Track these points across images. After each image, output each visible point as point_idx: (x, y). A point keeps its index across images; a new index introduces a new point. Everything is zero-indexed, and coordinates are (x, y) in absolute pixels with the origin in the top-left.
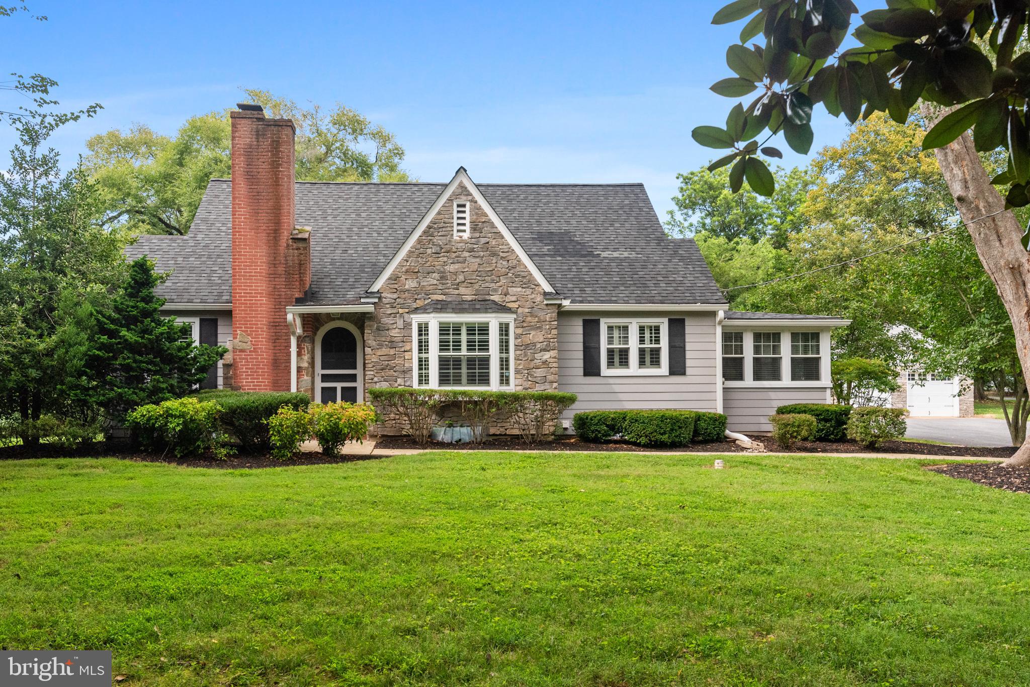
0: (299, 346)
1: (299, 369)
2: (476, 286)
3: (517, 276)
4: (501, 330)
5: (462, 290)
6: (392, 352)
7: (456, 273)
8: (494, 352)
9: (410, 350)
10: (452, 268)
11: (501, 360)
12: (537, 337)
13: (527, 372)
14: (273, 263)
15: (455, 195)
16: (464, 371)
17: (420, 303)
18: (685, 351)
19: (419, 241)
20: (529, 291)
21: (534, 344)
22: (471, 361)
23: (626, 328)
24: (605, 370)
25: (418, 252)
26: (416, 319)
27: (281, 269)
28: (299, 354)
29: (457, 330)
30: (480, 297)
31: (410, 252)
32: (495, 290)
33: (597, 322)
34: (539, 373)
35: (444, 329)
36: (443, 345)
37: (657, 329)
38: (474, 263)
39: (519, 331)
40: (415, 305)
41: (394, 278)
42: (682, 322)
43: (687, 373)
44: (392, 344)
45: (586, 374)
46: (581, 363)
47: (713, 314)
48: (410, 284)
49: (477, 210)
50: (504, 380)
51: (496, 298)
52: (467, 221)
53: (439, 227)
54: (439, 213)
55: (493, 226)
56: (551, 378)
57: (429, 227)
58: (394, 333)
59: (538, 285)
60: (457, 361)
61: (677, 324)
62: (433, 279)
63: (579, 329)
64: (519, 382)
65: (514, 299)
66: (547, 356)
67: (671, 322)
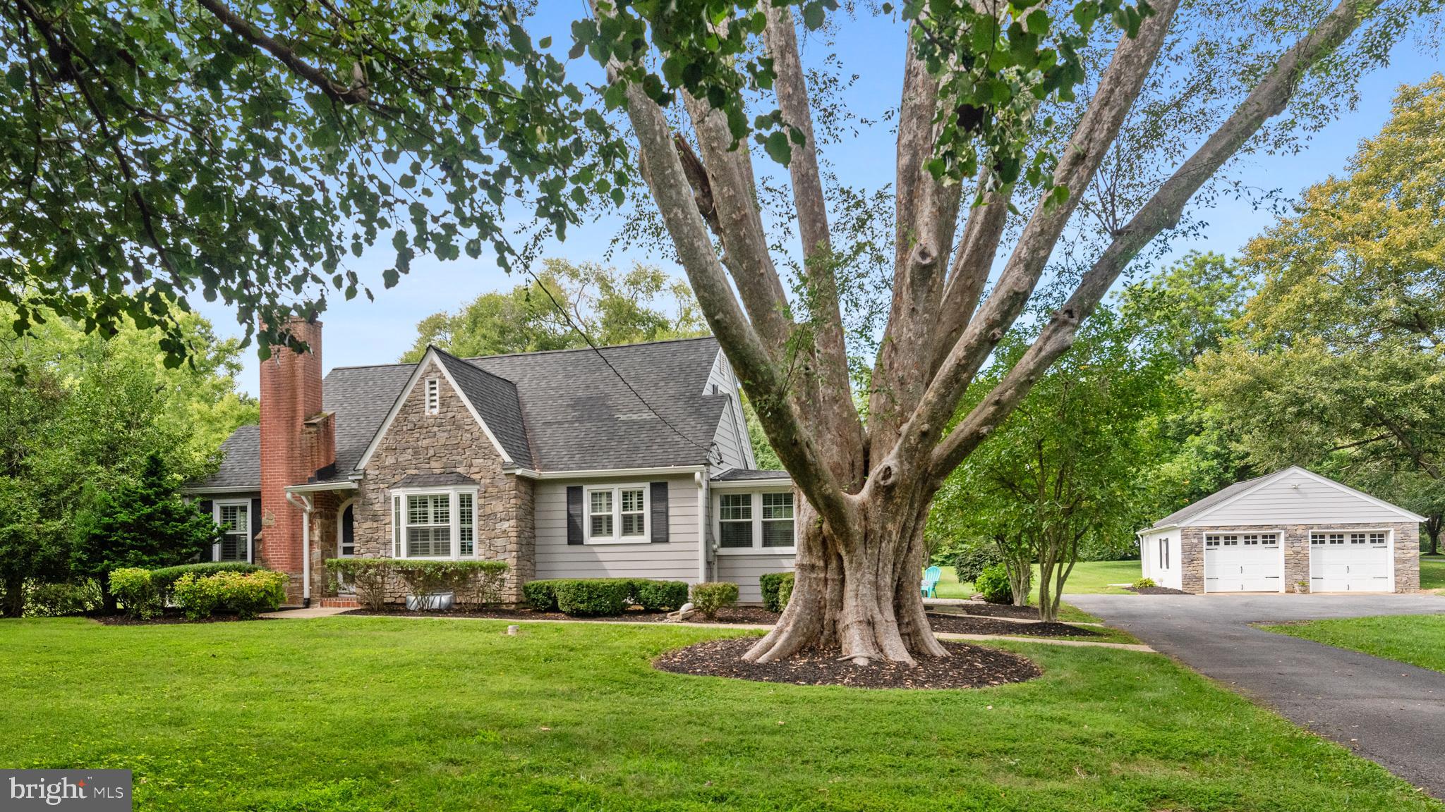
0: (311, 521)
1: (311, 543)
2: (444, 460)
3: (480, 448)
4: (462, 501)
5: (433, 464)
6: (375, 525)
7: (427, 448)
8: (454, 524)
9: (390, 523)
10: (425, 443)
11: (463, 531)
12: (498, 506)
13: (489, 543)
14: (291, 448)
15: (427, 373)
16: (432, 542)
17: (397, 478)
18: (667, 517)
19: (397, 420)
20: (490, 462)
21: (495, 514)
22: (437, 531)
23: (609, 495)
24: (588, 539)
25: (395, 431)
26: (394, 493)
27: (297, 453)
28: (311, 529)
29: (424, 502)
30: (448, 470)
31: (390, 430)
32: (461, 463)
33: (580, 489)
34: (499, 542)
35: (412, 502)
36: (412, 518)
37: (640, 494)
38: (442, 437)
39: (482, 501)
40: (393, 481)
41: (377, 456)
42: (665, 485)
43: (672, 538)
44: (375, 518)
45: (570, 542)
46: (565, 532)
47: (691, 476)
48: (390, 461)
49: (446, 386)
50: (466, 549)
51: (461, 470)
52: (436, 398)
53: (414, 405)
54: (413, 392)
55: (459, 400)
56: (509, 547)
57: (405, 406)
58: (377, 507)
59: (498, 456)
60: (425, 532)
61: (660, 487)
62: (408, 455)
63: (564, 498)
64: (482, 551)
65: (477, 470)
66: (505, 525)
67: (654, 487)
